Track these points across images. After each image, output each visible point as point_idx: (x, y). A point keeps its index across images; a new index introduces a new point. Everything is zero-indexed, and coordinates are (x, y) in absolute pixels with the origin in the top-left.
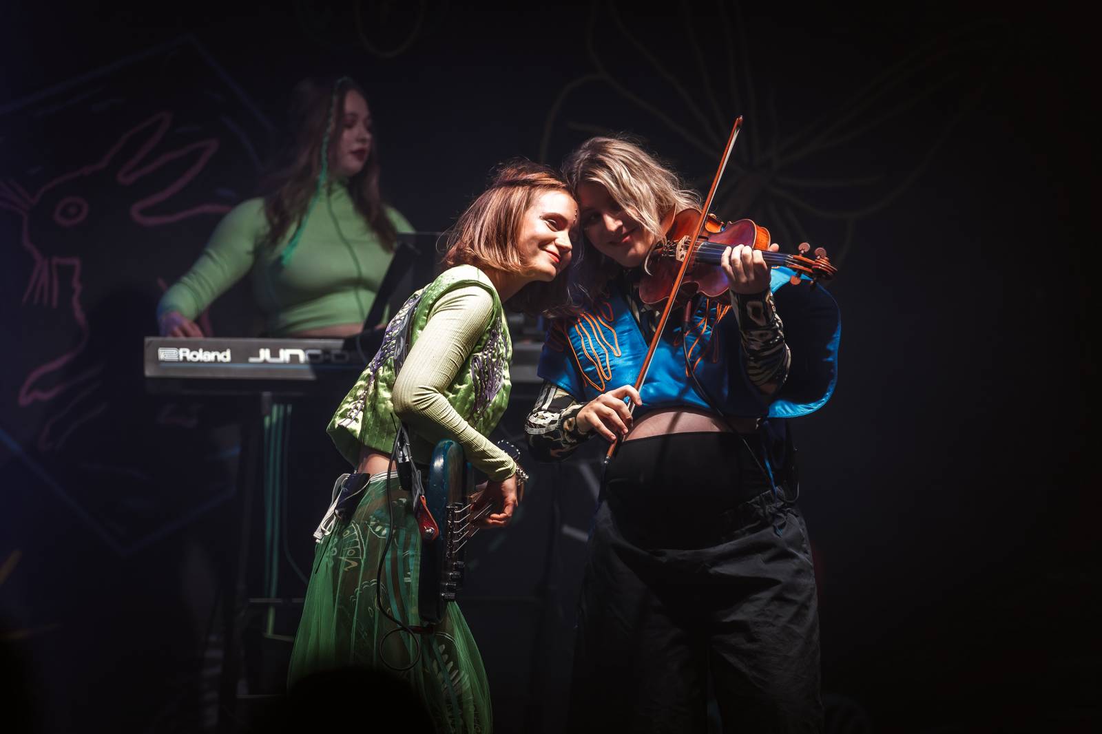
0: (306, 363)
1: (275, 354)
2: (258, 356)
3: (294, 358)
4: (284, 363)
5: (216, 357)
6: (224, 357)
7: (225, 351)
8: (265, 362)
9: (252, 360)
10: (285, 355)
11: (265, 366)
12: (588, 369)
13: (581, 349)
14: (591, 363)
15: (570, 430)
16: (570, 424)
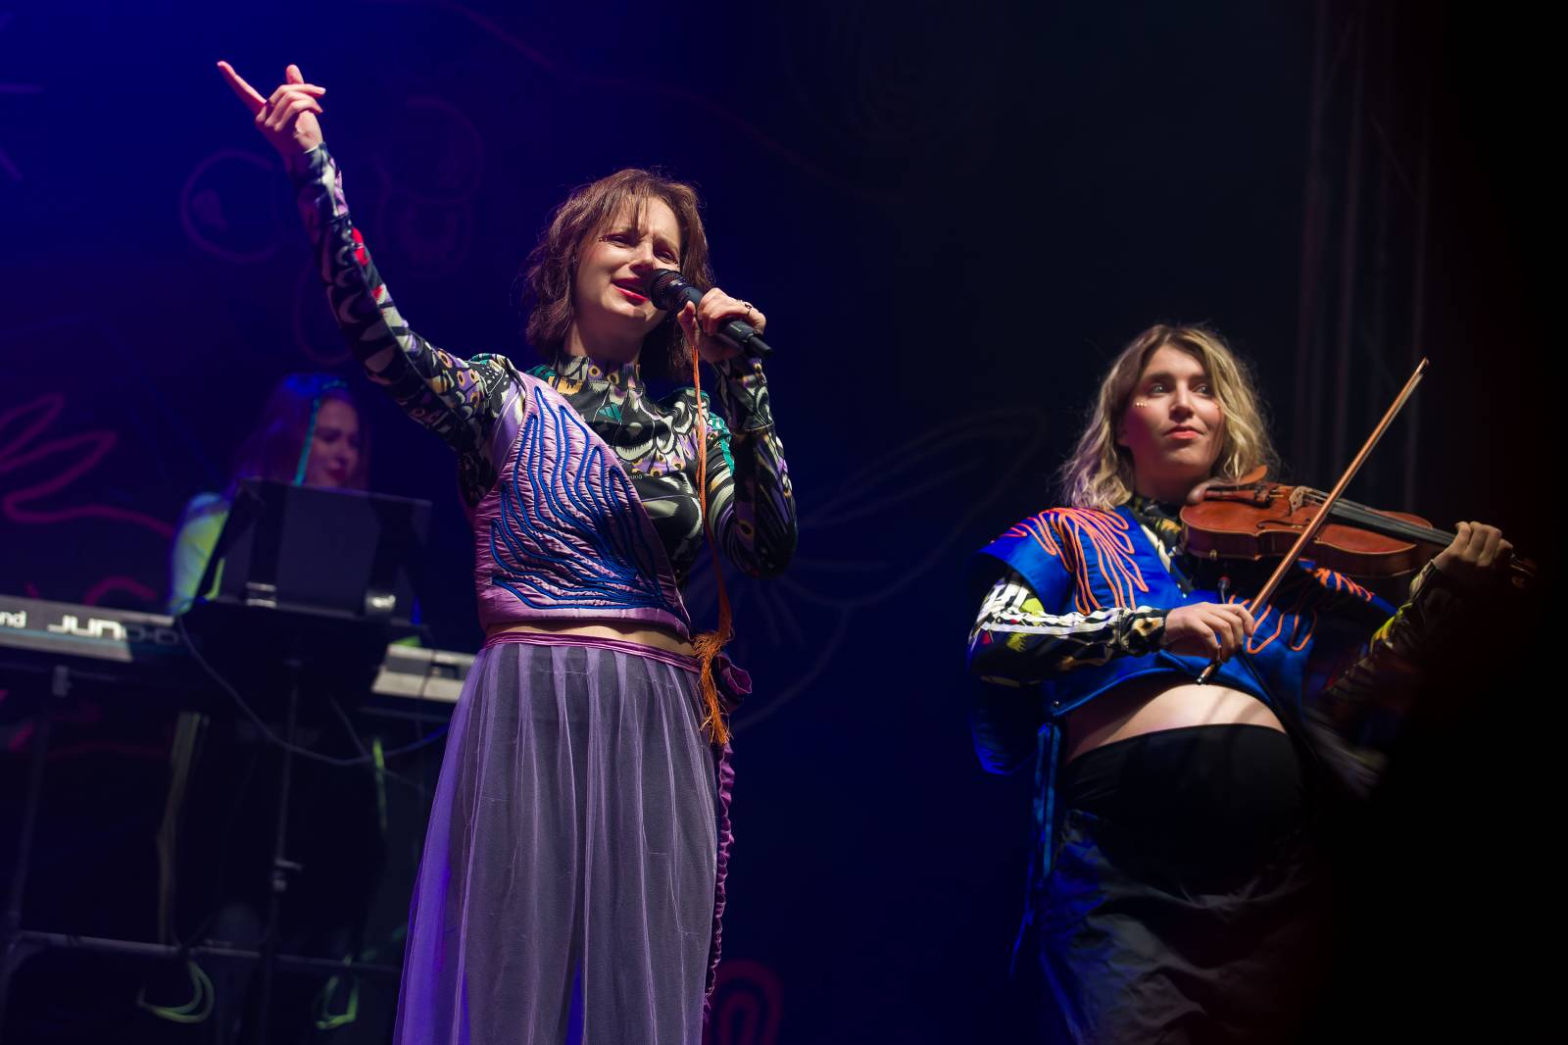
0: (122, 640)
1: (83, 624)
2: (60, 623)
3: (107, 633)
4: (94, 638)
5: (6, 620)
6: (19, 620)
7: (18, 612)
8: (69, 633)
9: (53, 628)
10: (96, 627)
11: (69, 638)
12: (1101, 592)
13: (1096, 565)
14: (1108, 586)
15: (1143, 633)
16: (1147, 626)
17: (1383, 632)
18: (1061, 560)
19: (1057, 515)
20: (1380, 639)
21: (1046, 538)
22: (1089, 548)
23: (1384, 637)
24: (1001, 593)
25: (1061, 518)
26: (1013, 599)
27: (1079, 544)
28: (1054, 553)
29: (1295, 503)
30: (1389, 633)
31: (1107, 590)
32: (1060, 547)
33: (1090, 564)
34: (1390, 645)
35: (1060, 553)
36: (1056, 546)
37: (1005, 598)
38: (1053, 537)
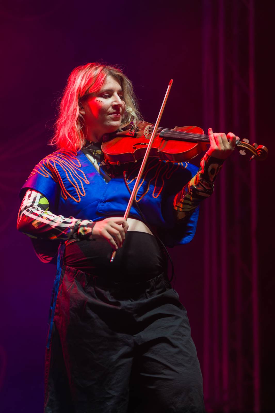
12: (70, 189)
13: (66, 178)
14: (72, 186)
15: (83, 233)
16: (85, 231)
17: (192, 182)
18: (52, 178)
19: (46, 160)
20: (192, 186)
21: (43, 172)
22: (61, 171)
23: (194, 185)
24: (30, 196)
25: (48, 161)
26: (35, 199)
27: (57, 170)
28: (48, 176)
29: (146, 134)
30: (196, 183)
31: (72, 188)
32: (50, 173)
33: (63, 178)
34: (196, 187)
35: (50, 175)
36: (48, 173)
37: (32, 199)
38: (46, 170)
